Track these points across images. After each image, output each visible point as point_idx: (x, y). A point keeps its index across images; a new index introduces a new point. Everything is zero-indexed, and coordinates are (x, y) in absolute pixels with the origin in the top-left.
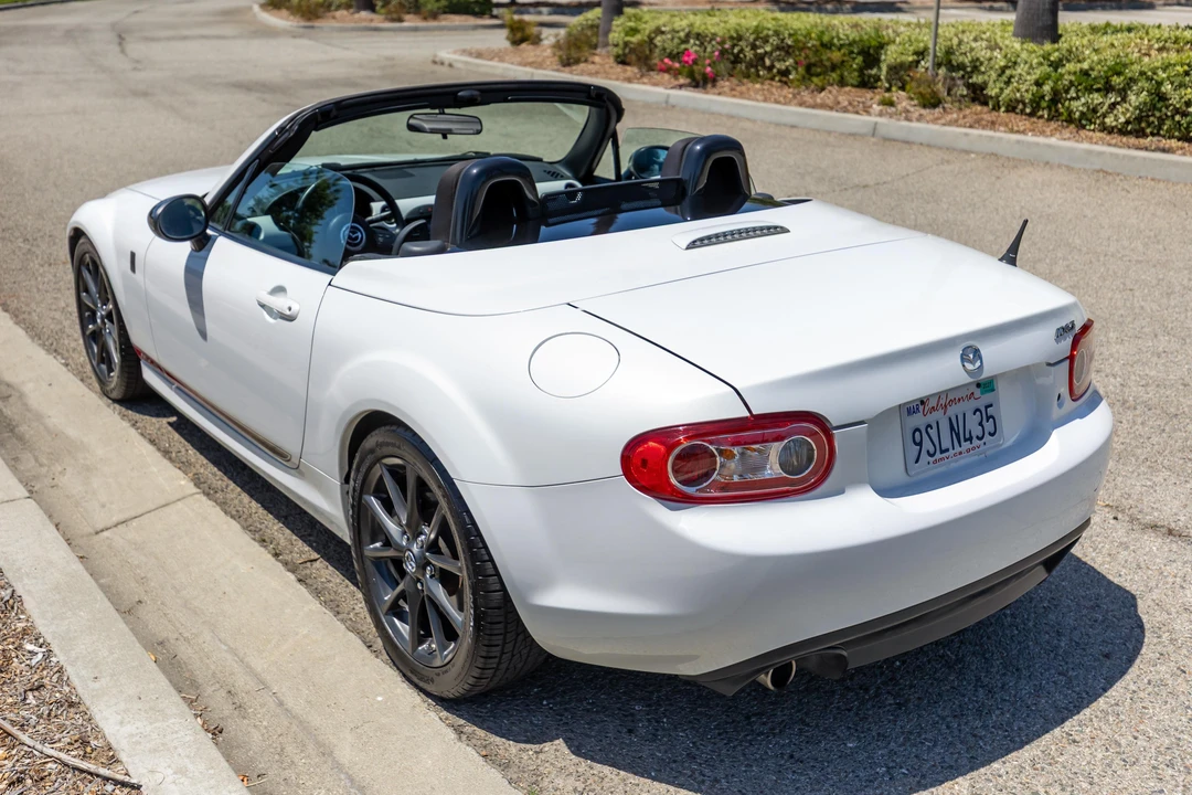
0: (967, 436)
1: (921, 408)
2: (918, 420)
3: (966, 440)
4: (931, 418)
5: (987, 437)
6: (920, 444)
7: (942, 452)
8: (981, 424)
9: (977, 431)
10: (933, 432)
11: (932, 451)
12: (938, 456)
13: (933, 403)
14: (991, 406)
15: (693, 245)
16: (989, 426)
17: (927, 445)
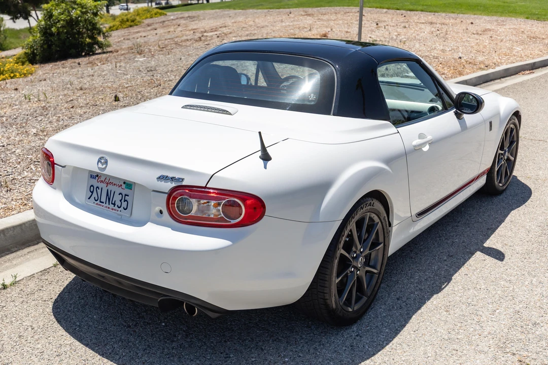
0: (113, 202)
1: (97, 178)
2: (95, 182)
3: (112, 204)
4: (101, 185)
5: (122, 208)
6: (92, 192)
7: (100, 202)
8: (121, 201)
9: (118, 203)
10: (99, 191)
11: (96, 199)
12: (98, 201)
13: (102, 179)
14: (128, 196)
15: (185, 107)
16: (124, 205)
17: (95, 195)
